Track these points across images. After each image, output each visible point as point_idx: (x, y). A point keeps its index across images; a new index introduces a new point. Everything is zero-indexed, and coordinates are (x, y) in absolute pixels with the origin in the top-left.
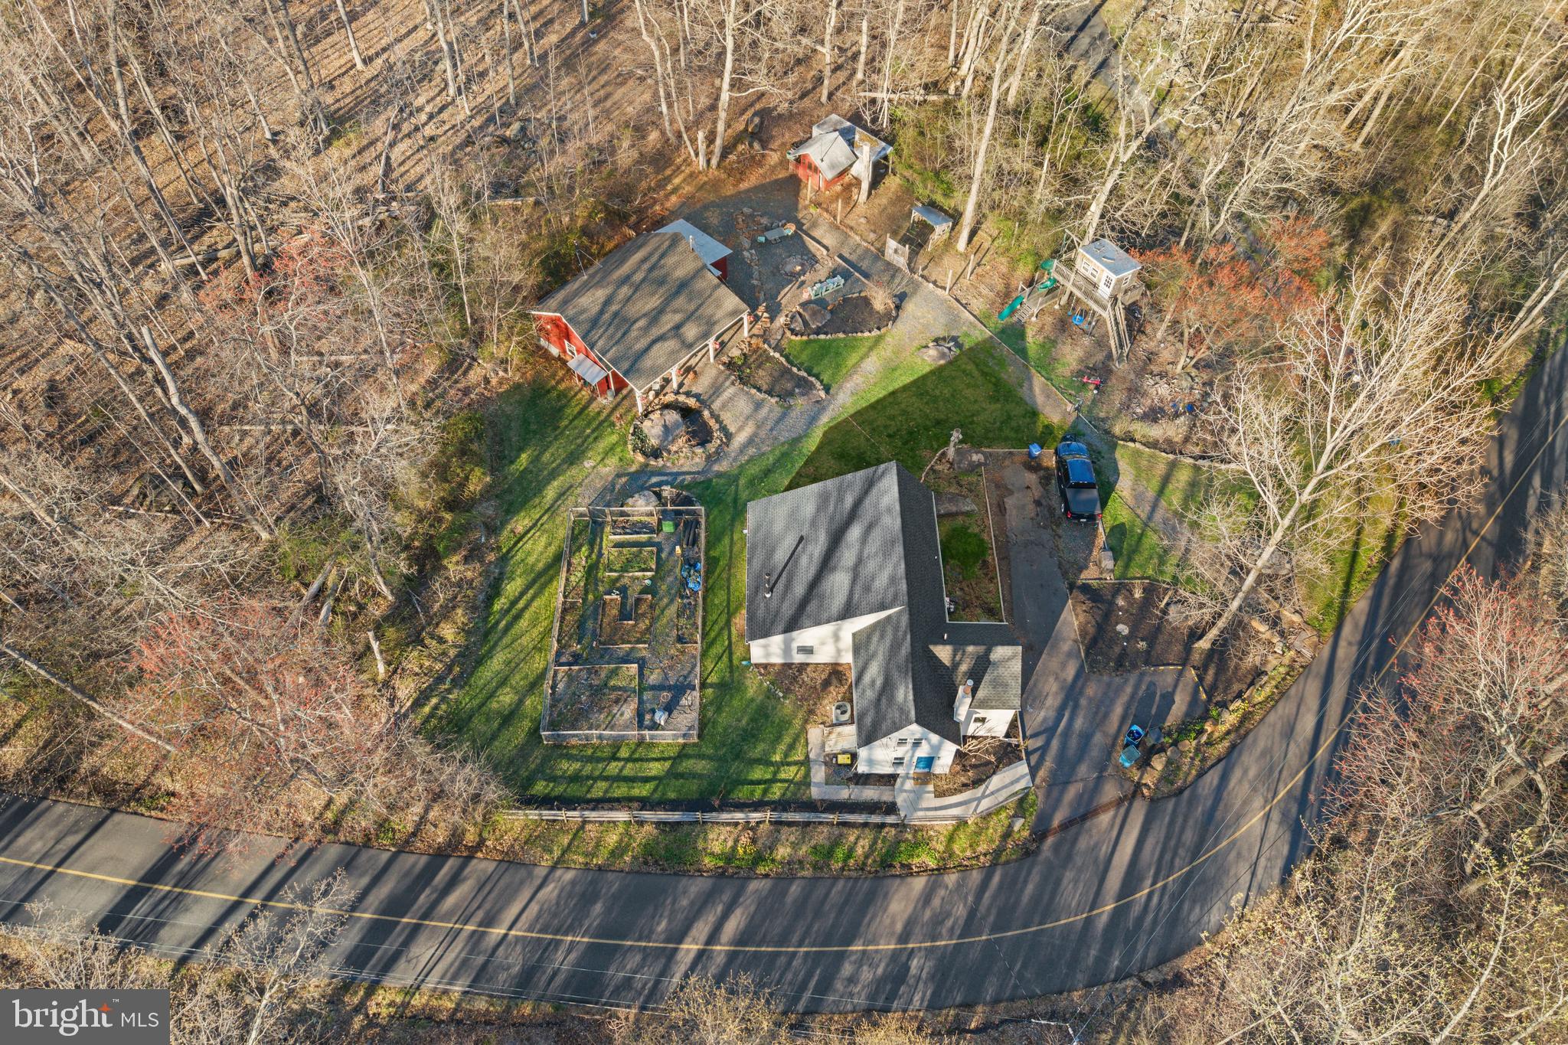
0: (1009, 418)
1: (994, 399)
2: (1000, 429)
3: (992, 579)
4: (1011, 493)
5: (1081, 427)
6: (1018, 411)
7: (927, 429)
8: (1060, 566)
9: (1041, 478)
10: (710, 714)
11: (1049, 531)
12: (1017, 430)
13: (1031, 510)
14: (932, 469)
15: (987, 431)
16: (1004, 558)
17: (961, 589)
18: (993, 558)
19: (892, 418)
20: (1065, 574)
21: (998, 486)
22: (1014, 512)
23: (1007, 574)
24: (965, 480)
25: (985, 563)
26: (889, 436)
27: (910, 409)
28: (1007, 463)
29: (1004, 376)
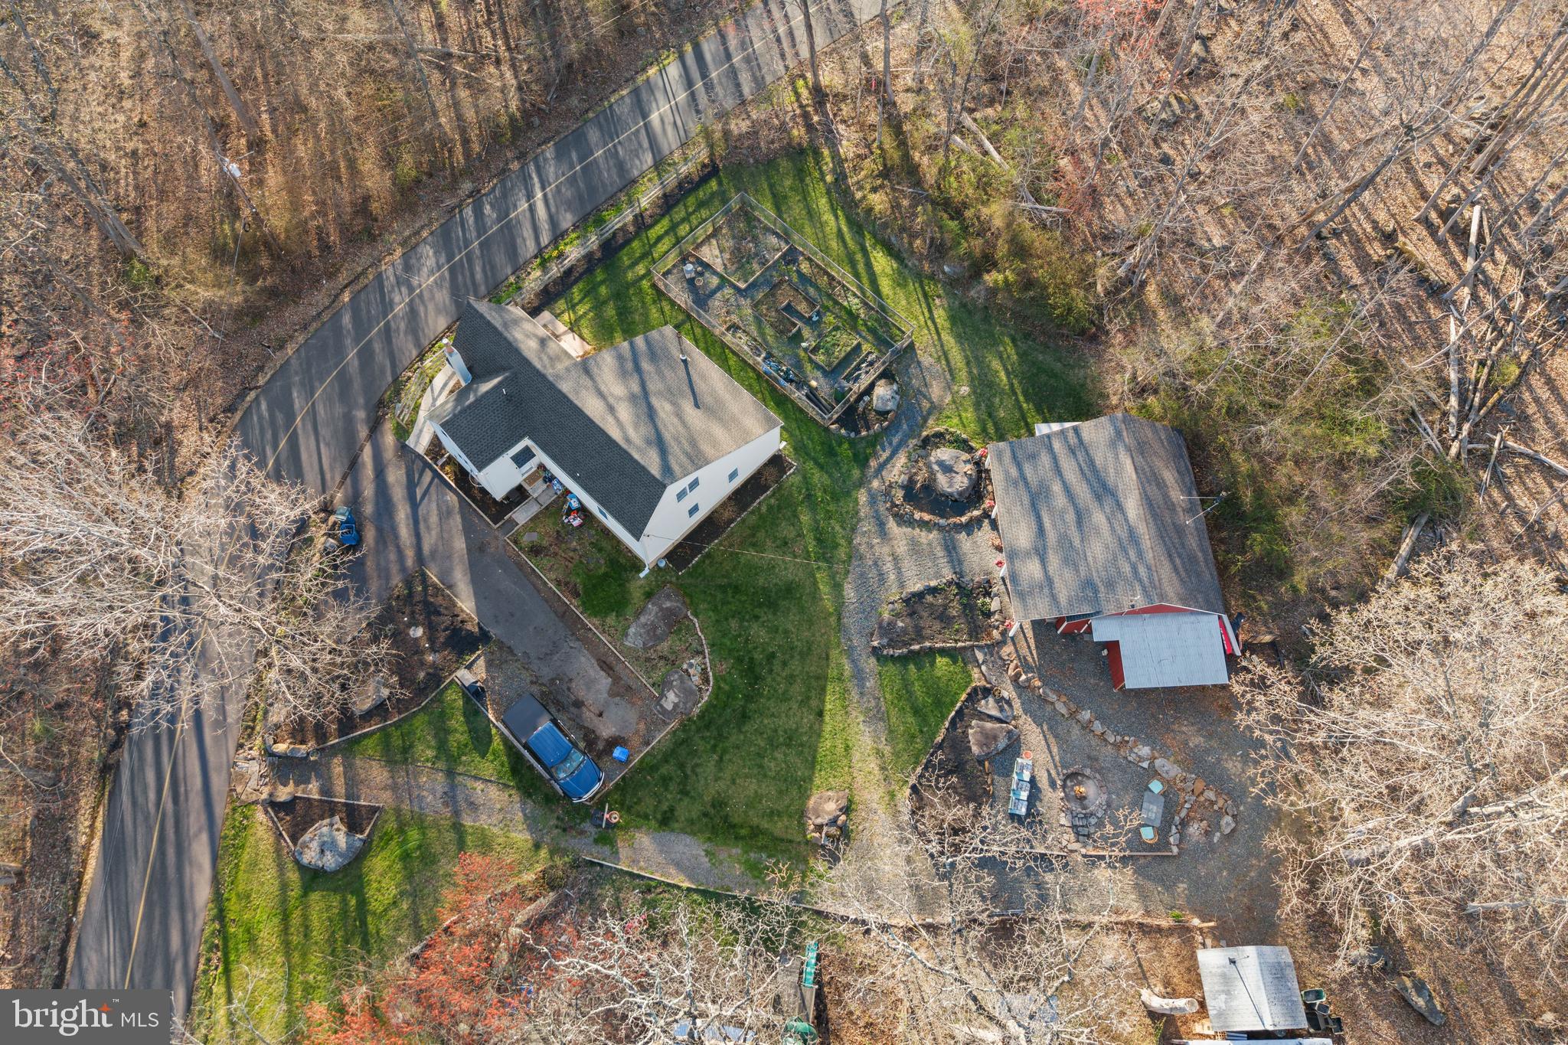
0: (685, 793)
1: (719, 804)
2: (682, 766)
3: (558, 583)
4: (612, 694)
5: (607, 849)
6: (686, 810)
7: (748, 698)
8: (510, 650)
9: (597, 738)
10: (664, 303)
11: (545, 680)
12: (665, 781)
13: (580, 691)
14: (702, 653)
15: (694, 753)
16: (564, 615)
17: (575, 550)
18: (574, 605)
19: (791, 679)
20: (501, 645)
21: (629, 688)
22: (592, 673)
23: (551, 600)
24: (662, 668)
25: (576, 595)
26: (773, 655)
27: (784, 707)
28: (642, 726)
29: (736, 851)
